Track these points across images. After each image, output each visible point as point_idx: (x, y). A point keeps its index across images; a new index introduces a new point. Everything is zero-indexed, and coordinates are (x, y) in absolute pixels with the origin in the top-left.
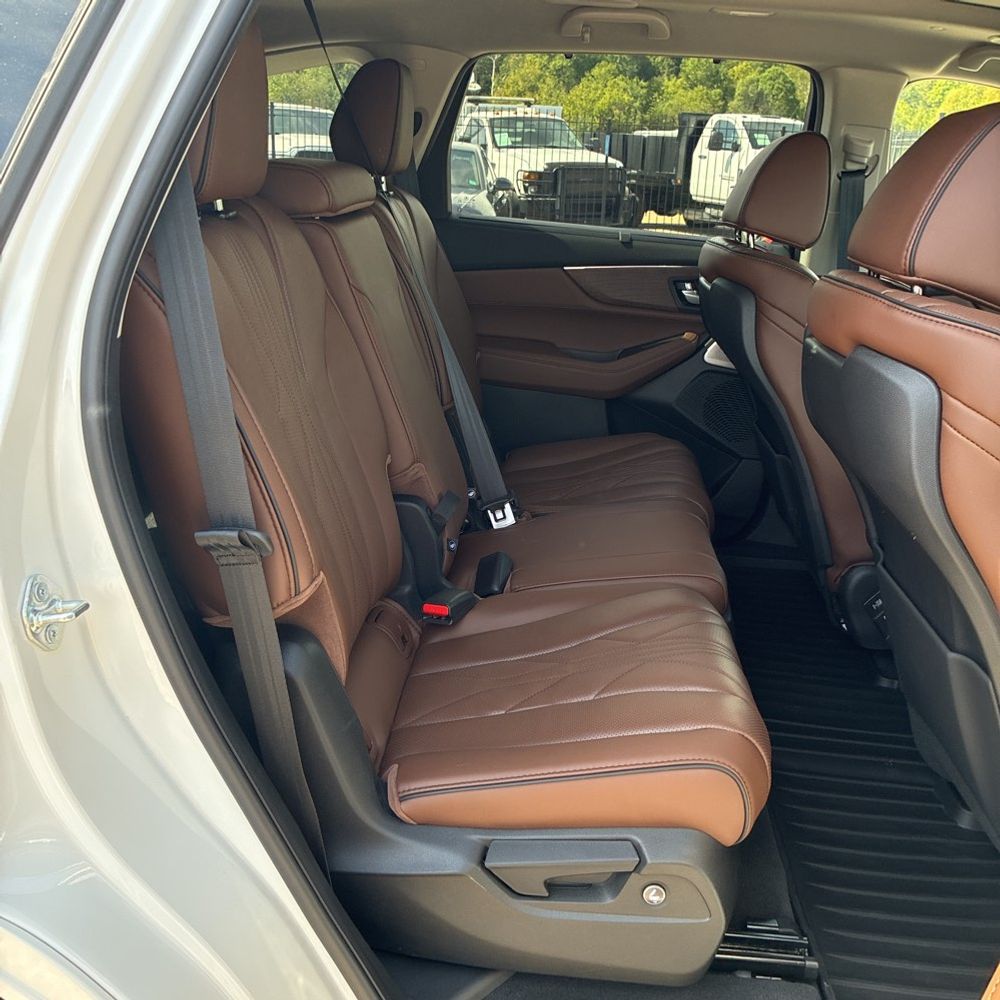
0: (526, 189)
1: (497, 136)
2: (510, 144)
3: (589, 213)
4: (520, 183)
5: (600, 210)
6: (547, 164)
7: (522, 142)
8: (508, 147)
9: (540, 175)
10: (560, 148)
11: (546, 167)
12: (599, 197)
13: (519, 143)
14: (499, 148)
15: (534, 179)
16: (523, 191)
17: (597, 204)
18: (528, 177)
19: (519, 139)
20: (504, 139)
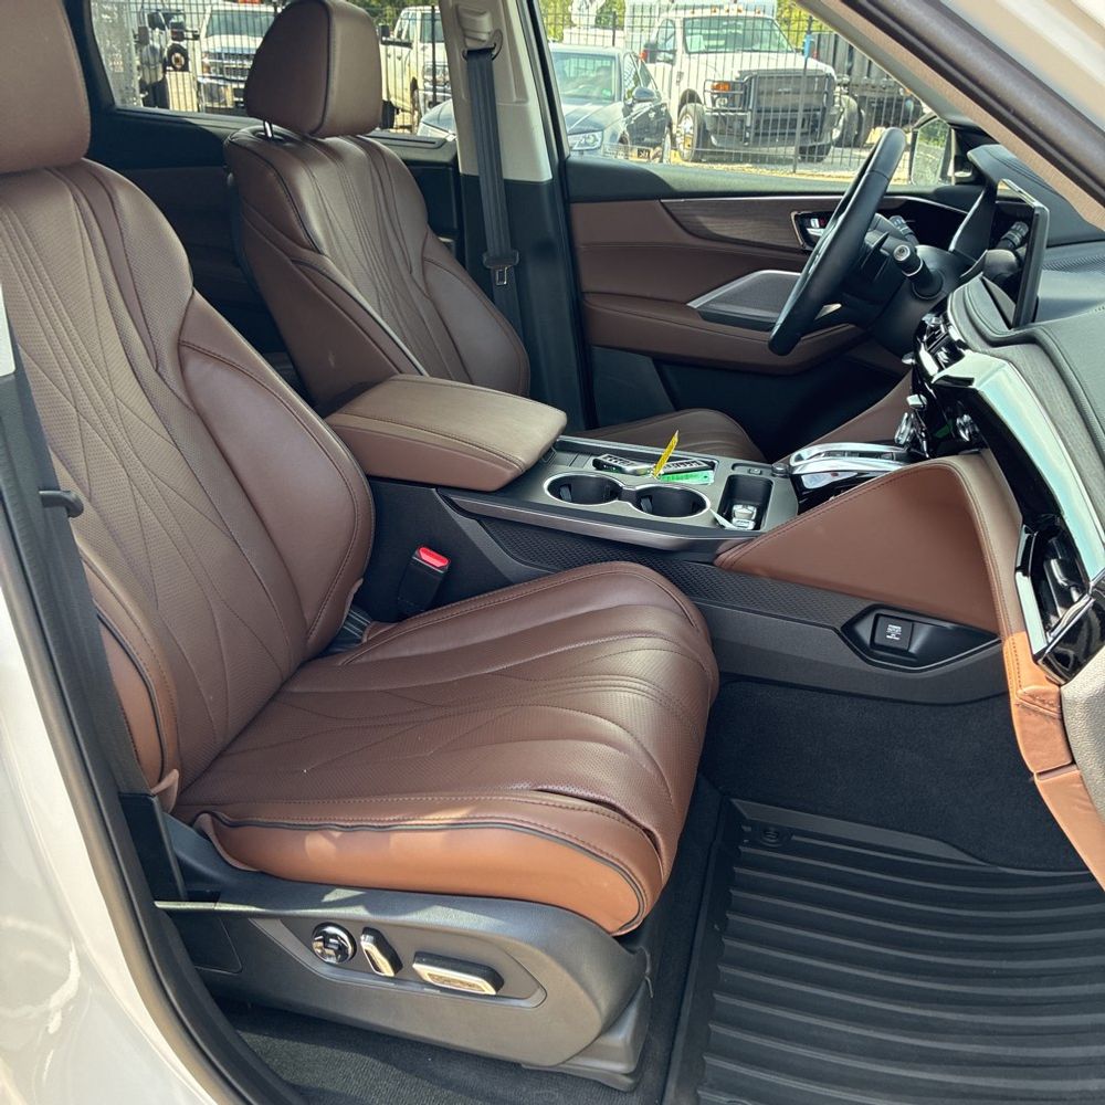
0: (714, 102)
1: (688, 38)
2: (703, 48)
3: (783, 131)
4: (708, 96)
5: (795, 127)
6: (740, 72)
7: (725, 46)
8: (699, 53)
9: (731, 85)
10: (760, 51)
11: (738, 75)
12: (795, 111)
13: (721, 47)
14: (690, 53)
15: (723, 89)
16: (709, 104)
17: (792, 120)
18: (717, 87)
19: (722, 43)
20: (697, 42)
